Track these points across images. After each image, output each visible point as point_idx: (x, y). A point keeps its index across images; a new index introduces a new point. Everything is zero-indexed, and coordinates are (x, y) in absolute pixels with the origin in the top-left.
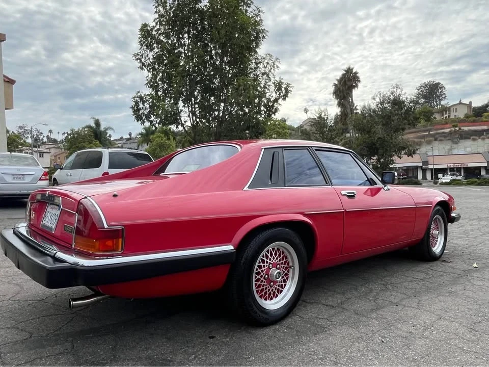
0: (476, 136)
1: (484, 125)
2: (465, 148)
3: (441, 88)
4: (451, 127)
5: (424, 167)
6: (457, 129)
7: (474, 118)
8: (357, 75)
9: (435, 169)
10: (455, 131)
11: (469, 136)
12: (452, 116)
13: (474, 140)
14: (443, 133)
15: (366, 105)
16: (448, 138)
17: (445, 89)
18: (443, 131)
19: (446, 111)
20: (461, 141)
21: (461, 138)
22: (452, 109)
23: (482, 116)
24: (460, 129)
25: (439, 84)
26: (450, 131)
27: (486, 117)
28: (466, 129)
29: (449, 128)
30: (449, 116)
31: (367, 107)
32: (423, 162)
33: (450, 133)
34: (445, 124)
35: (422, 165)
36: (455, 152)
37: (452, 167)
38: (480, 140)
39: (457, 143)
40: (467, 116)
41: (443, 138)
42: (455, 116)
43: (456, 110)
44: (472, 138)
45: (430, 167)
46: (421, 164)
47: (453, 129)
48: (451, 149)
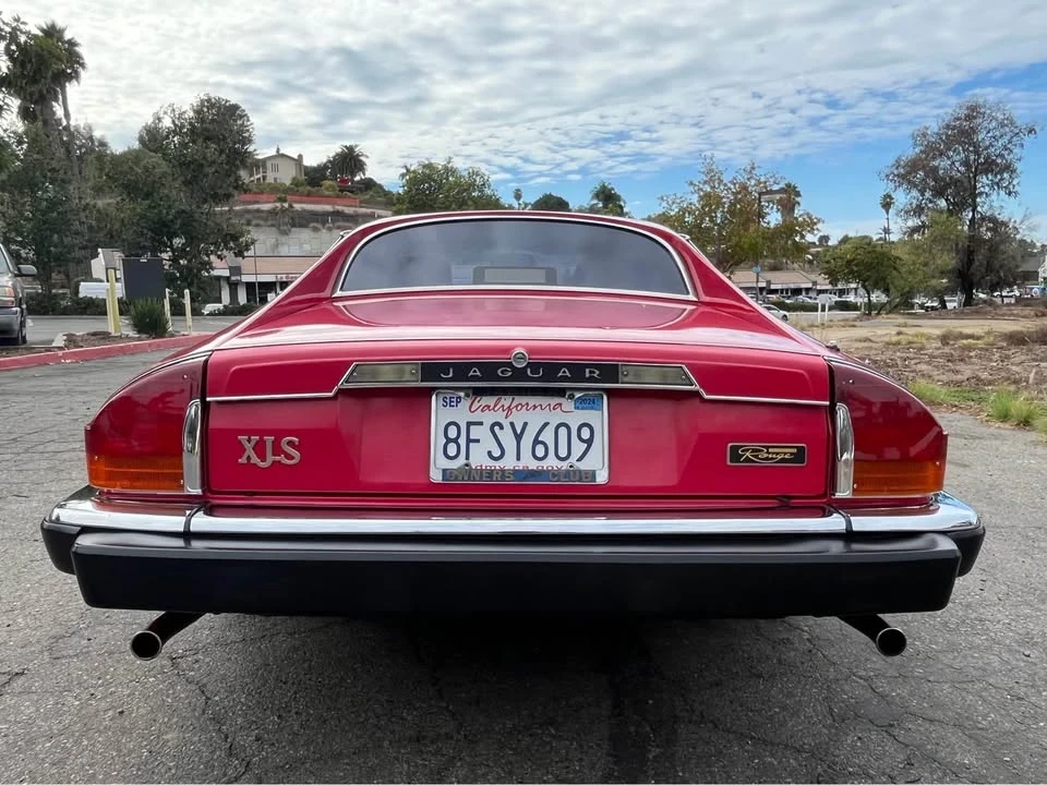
0: (318, 222)
1: (328, 204)
2: (301, 245)
3: (241, 117)
4: (275, 202)
5: (233, 278)
6: (286, 205)
7: (309, 188)
8: (77, 49)
9: (259, 283)
10: (283, 211)
11: (304, 222)
12: (270, 180)
13: (316, 229)
14: (258, 211)
15: (82, 126)
16: (270, 223)
17: (248, 120)
18: (256, 206)
19: (258, 168)
20: (293, 229)
21: (294, 226)
22: (269, 164)
23: (321, 186)
24: (291, 206)
25: (235, 107)
26: (274, 209)
27: (327, 189)
28: (297, 207)
29: (269, 202)
30: (264, 178)
31: (82, 130)
32: (230, 268)
33: (273, 212)
34: (259, 193)
35: (228, 275)
36: (284, 250)
37: (284, 280)
38: (324, 231)
39: (285, 233)
40: (295, 182)
41: (262, 222)
42: (275, 179)
43: (276, 168)
44: (312, 225)
45: (245, 279)
46: (226, 273)
47: (278, 205)
48: (276, 246)
